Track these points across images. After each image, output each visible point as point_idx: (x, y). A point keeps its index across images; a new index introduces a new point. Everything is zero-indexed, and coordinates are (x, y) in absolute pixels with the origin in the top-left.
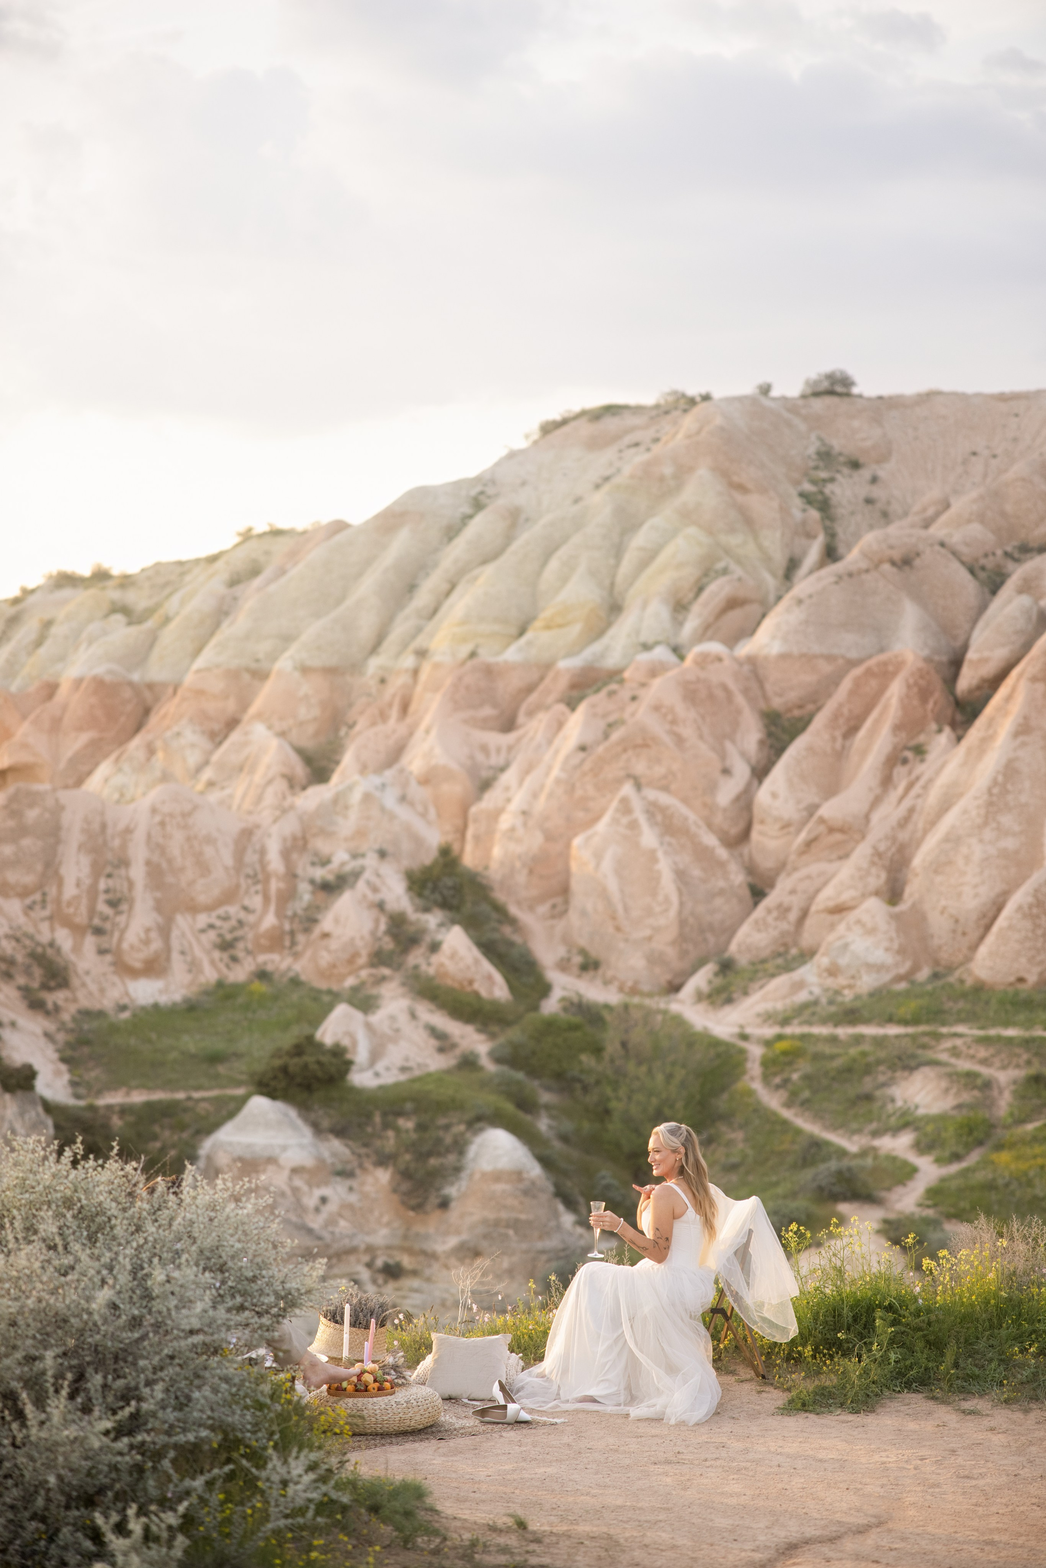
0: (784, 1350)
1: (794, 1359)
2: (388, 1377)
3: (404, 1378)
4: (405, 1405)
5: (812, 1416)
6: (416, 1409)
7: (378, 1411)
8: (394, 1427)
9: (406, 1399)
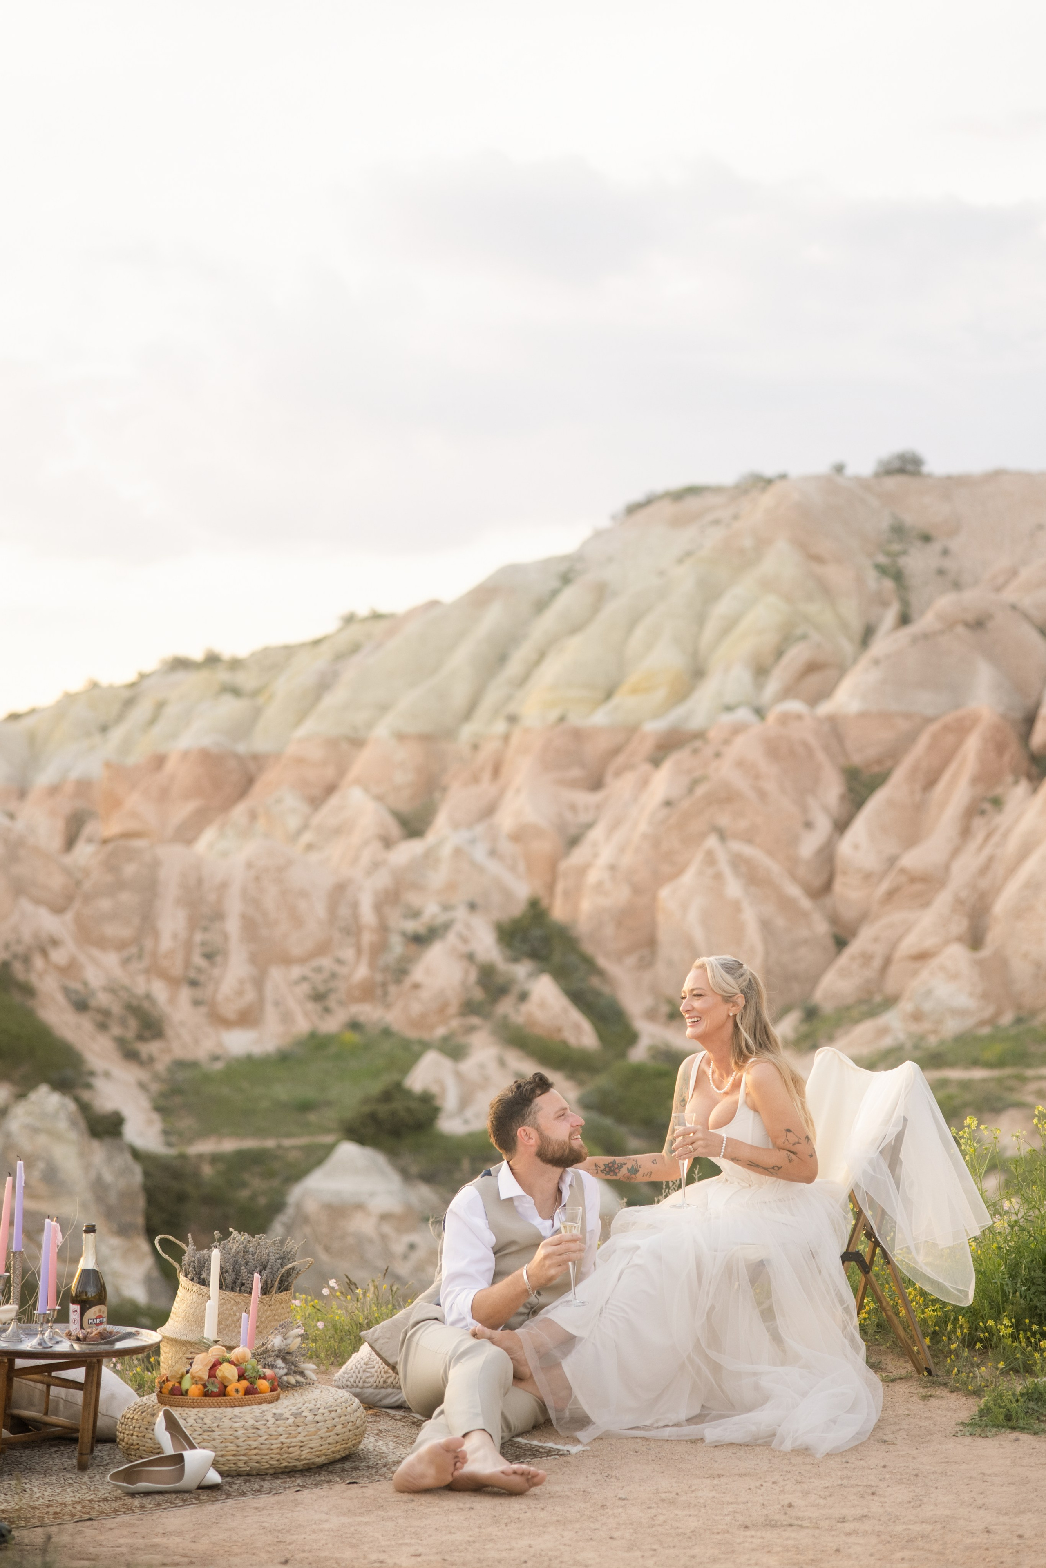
0: (961, 1327)
1: (981, 1340)
2: (268, 1372)
3: (302, 1373)
4: (291, 1420)
5: (1025, 1437)
6: (312, 1428)
7: (241, 1432)
8: (272, 1460)
9: (294, 1409)
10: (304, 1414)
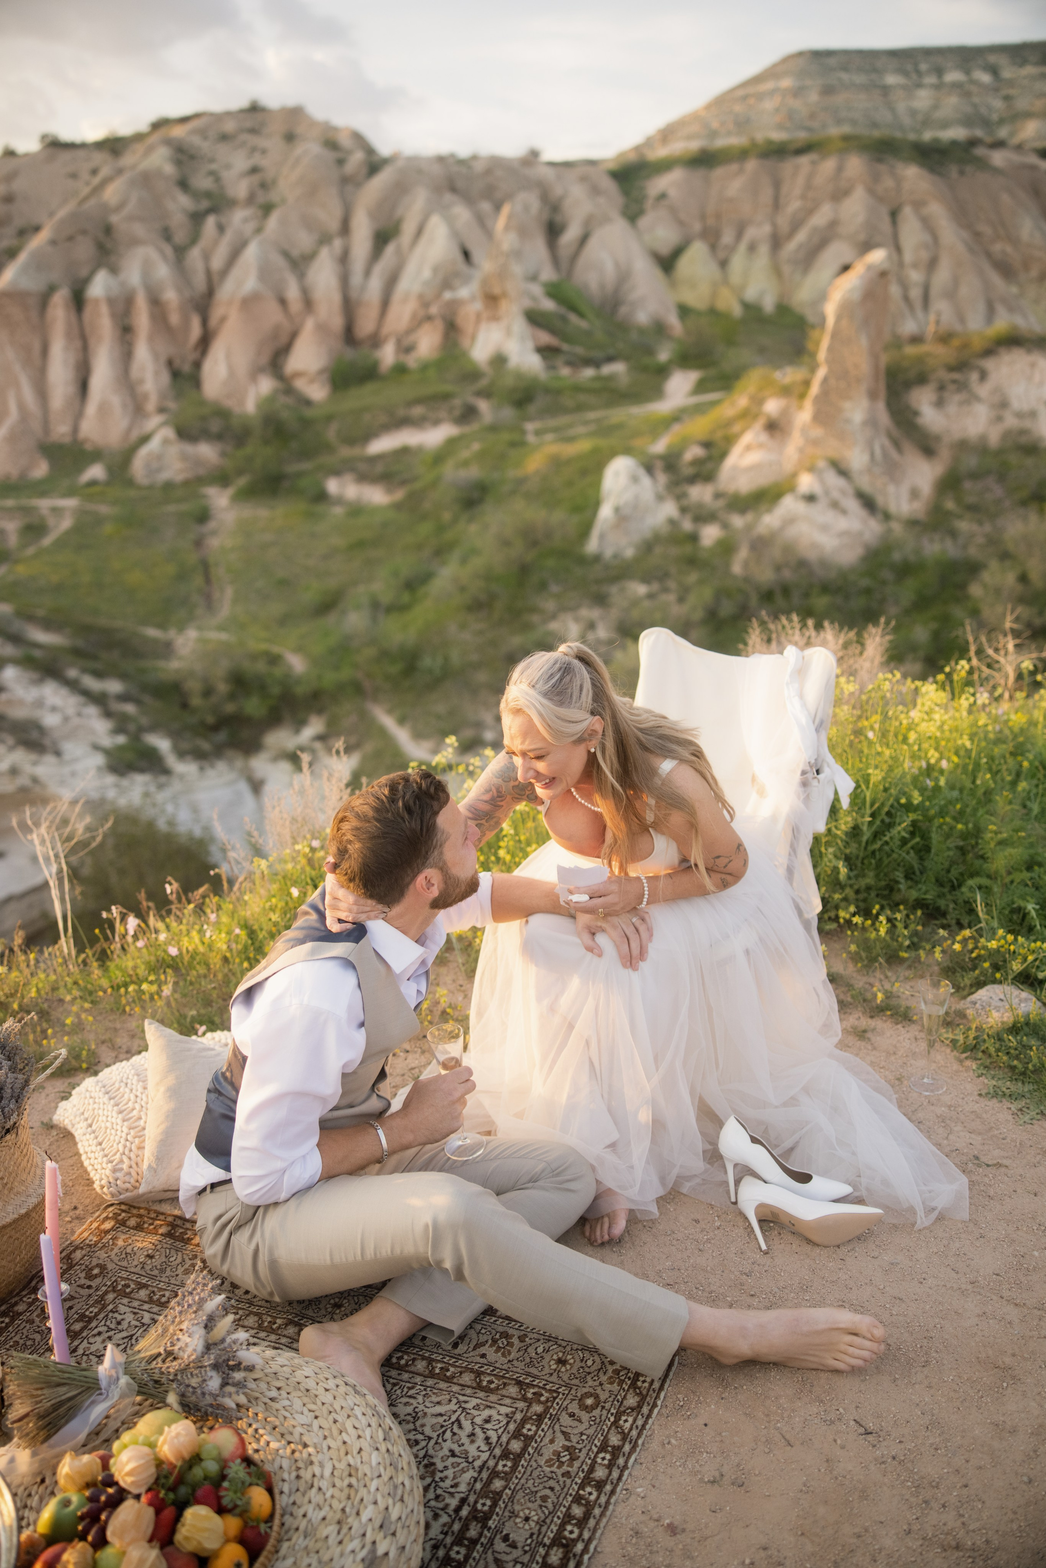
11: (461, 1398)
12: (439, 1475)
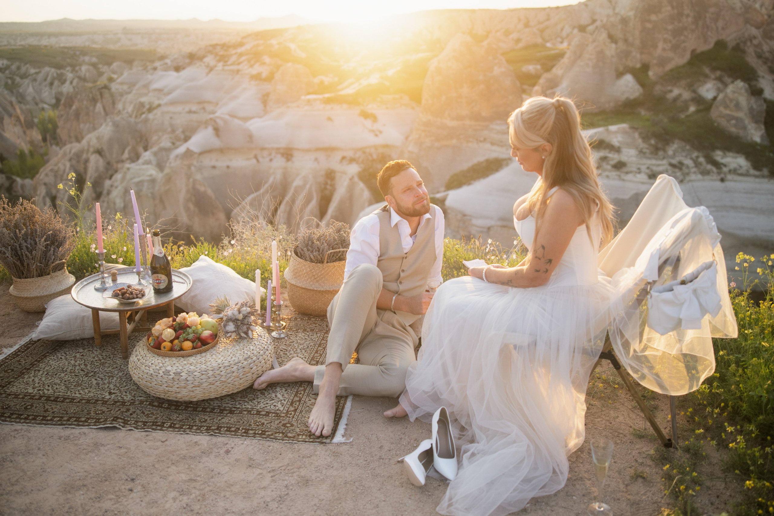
10: (181, 374)
11: (287, 400)
12: (250, 402)
